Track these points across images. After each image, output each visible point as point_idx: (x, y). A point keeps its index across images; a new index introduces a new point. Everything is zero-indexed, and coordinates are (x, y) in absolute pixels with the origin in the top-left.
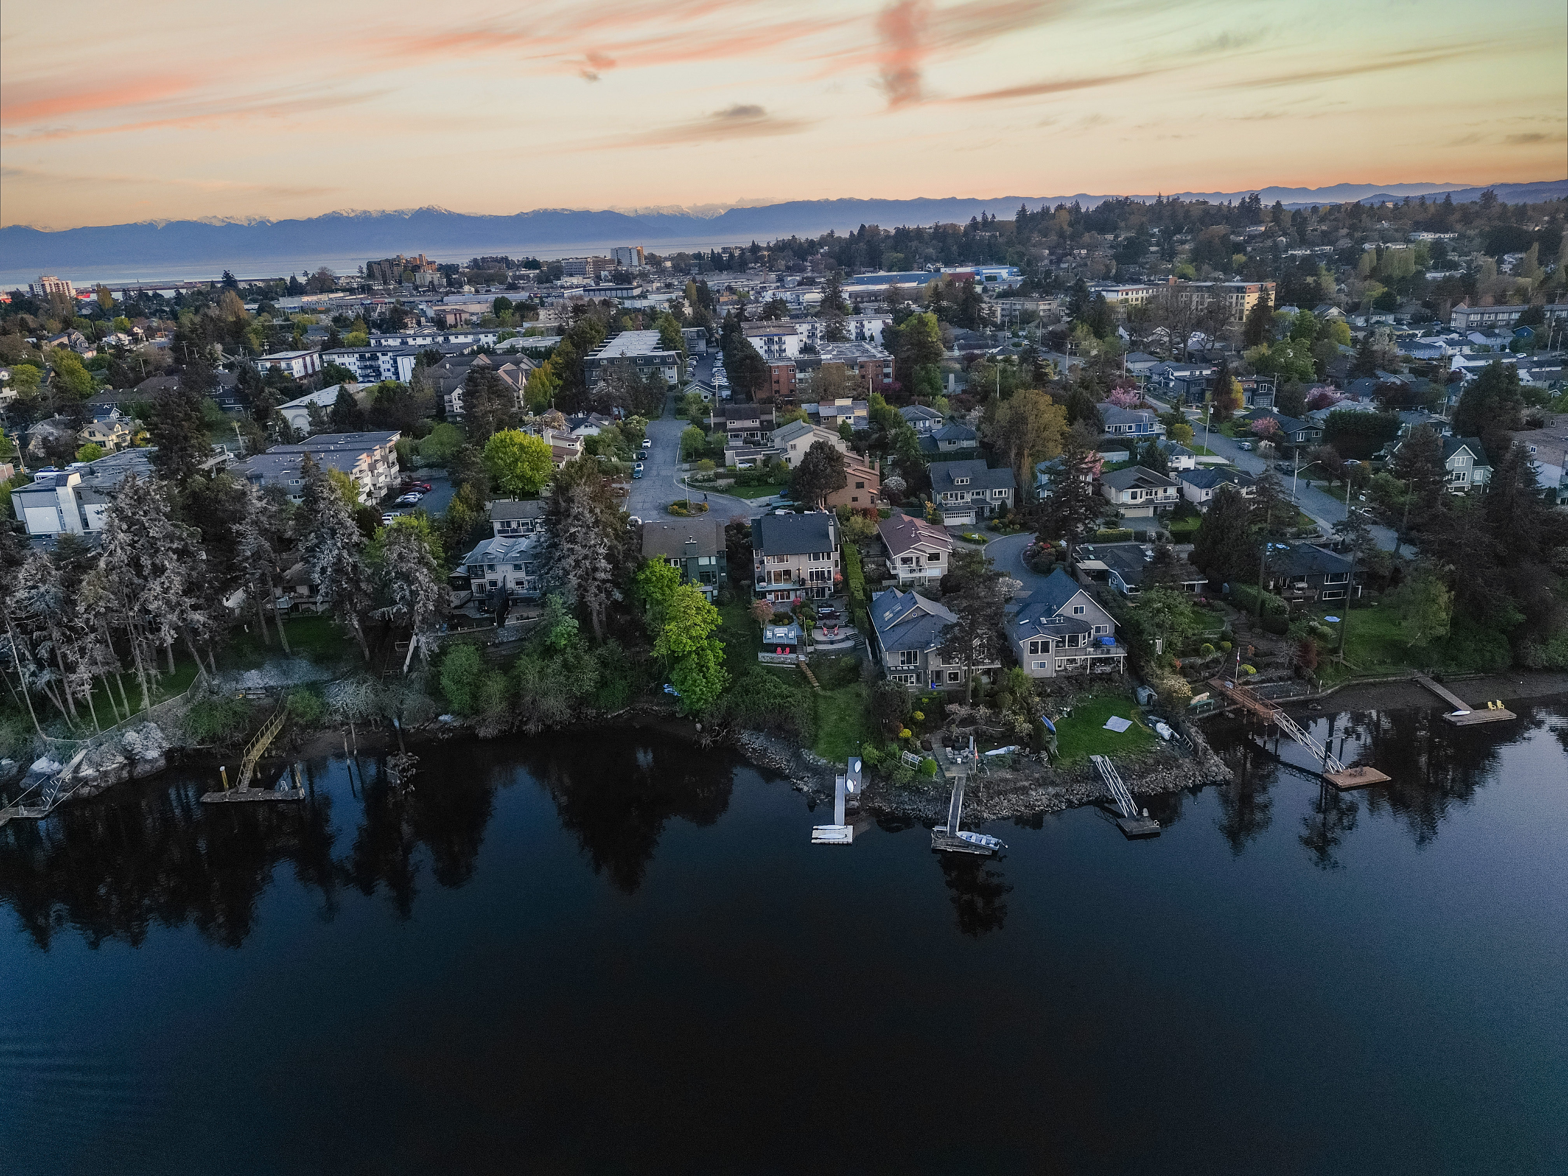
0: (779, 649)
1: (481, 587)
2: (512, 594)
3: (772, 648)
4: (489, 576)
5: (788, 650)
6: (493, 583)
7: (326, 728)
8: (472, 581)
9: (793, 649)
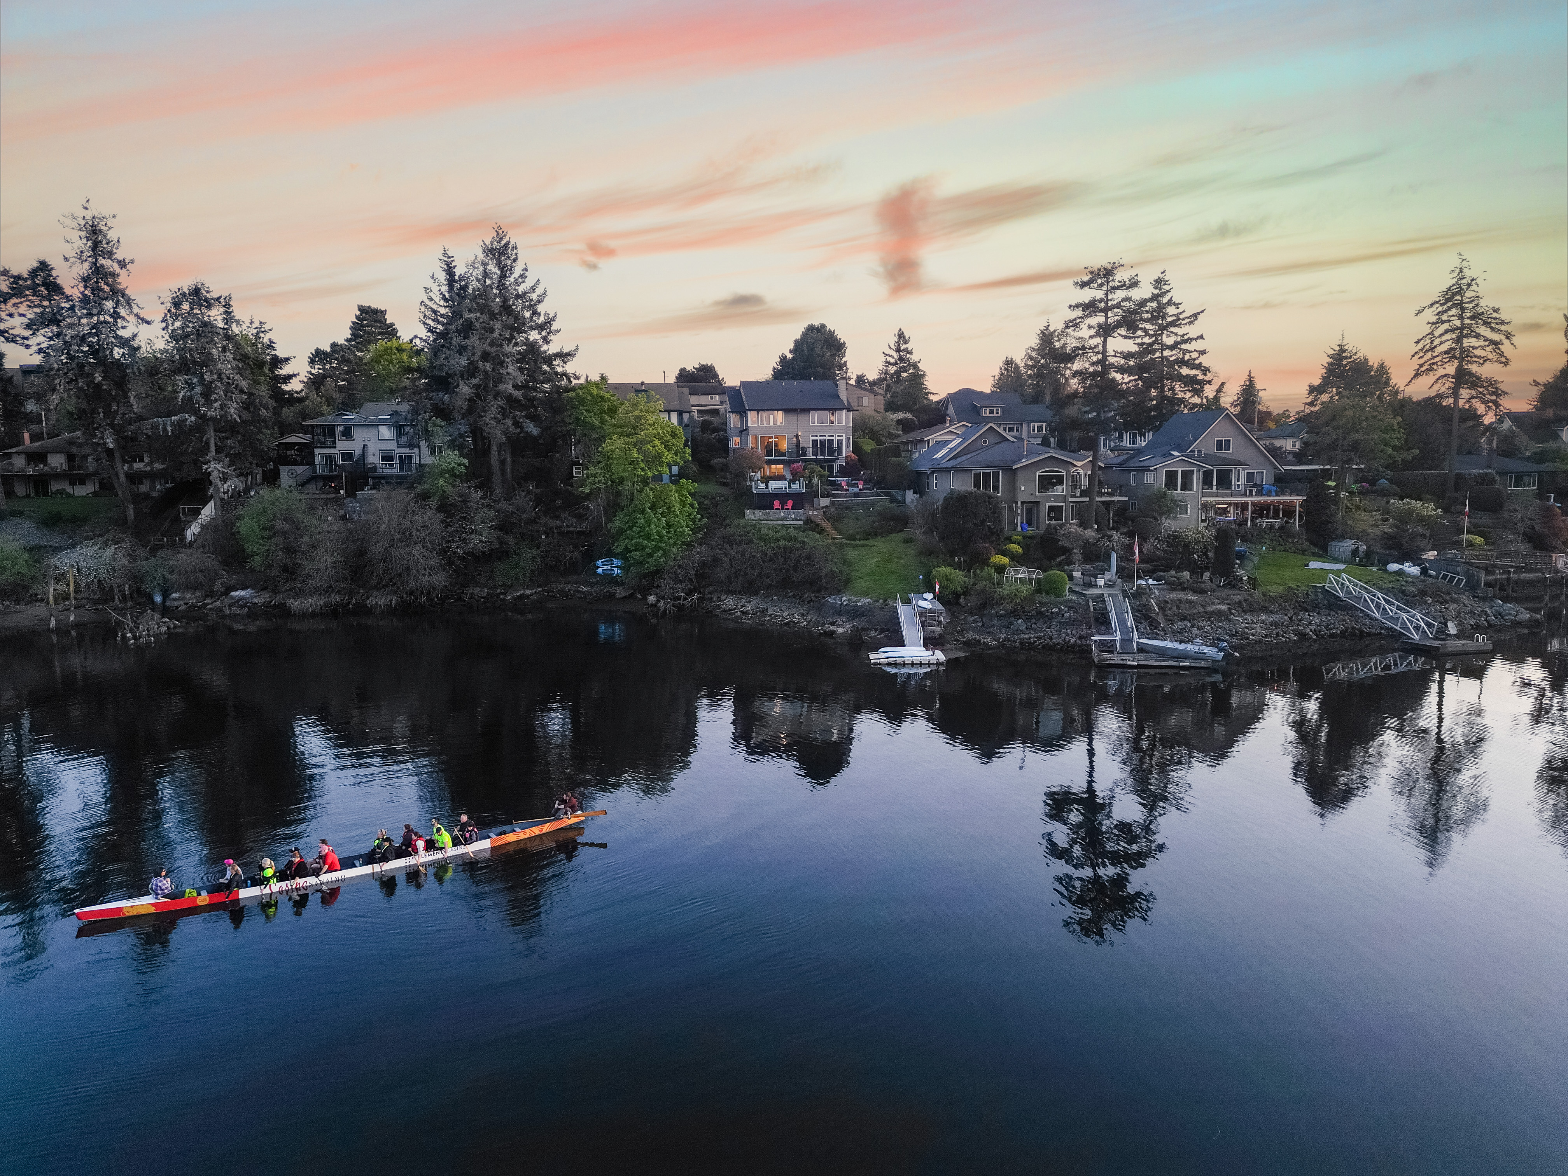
0: (777, 504)
1: (329, 460)
2: (374, 469)
3: (765, 501)
4: (343, 445)
5: (790, 503)
6: (347, 456)
7: (37, 600)
8: (317, 451)
9: (799, 501)
